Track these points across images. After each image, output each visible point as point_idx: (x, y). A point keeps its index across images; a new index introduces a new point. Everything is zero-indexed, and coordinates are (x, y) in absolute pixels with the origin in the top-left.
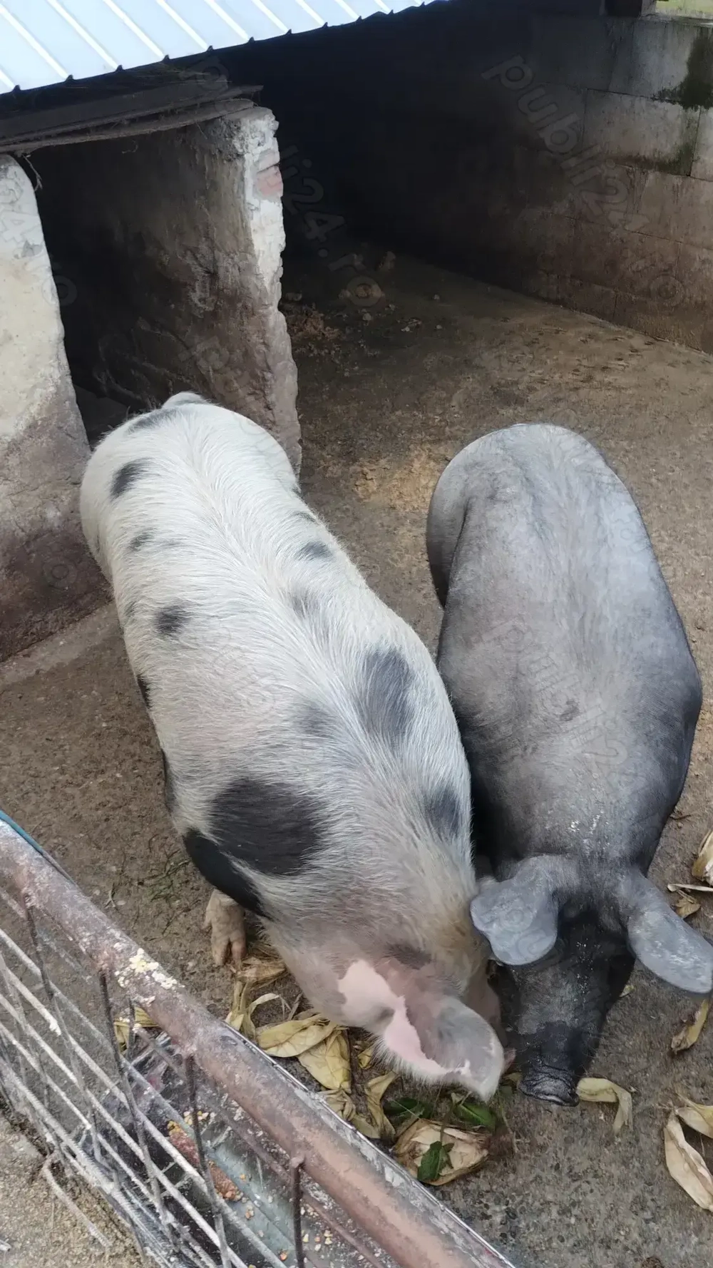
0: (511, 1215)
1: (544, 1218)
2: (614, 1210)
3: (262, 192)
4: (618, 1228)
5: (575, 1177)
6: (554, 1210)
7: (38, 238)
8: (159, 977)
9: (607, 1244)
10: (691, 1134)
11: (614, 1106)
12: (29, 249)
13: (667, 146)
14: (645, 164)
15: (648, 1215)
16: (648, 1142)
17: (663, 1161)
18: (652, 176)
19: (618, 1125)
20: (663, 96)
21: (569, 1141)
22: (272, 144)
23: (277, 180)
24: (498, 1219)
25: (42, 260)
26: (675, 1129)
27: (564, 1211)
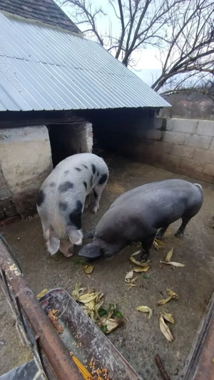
0: (124, 340)
1: (132, 342)
2: (148, 340)
3: (89, 136)
4: (149, 345)
5: (139, 331)
6: (134, 339)
7: (48, 138)
8: (16, 272)
9: (146, 349)
10: (165, 321)
11: (148, 313)
12: (46, 140)
13: (159, 137)
14: (155, 140)
15: (156, 342)
16: (156, 322)
17: (159, 327)
18: (156, 142)
19: (149, 317)
20: (158, 129)
21: (138, 321)
22: (91, 128)
23: (92, 134)
24: (121, 341)
25: (49, 142)
26: (162, 319)
27: (136, 340)
